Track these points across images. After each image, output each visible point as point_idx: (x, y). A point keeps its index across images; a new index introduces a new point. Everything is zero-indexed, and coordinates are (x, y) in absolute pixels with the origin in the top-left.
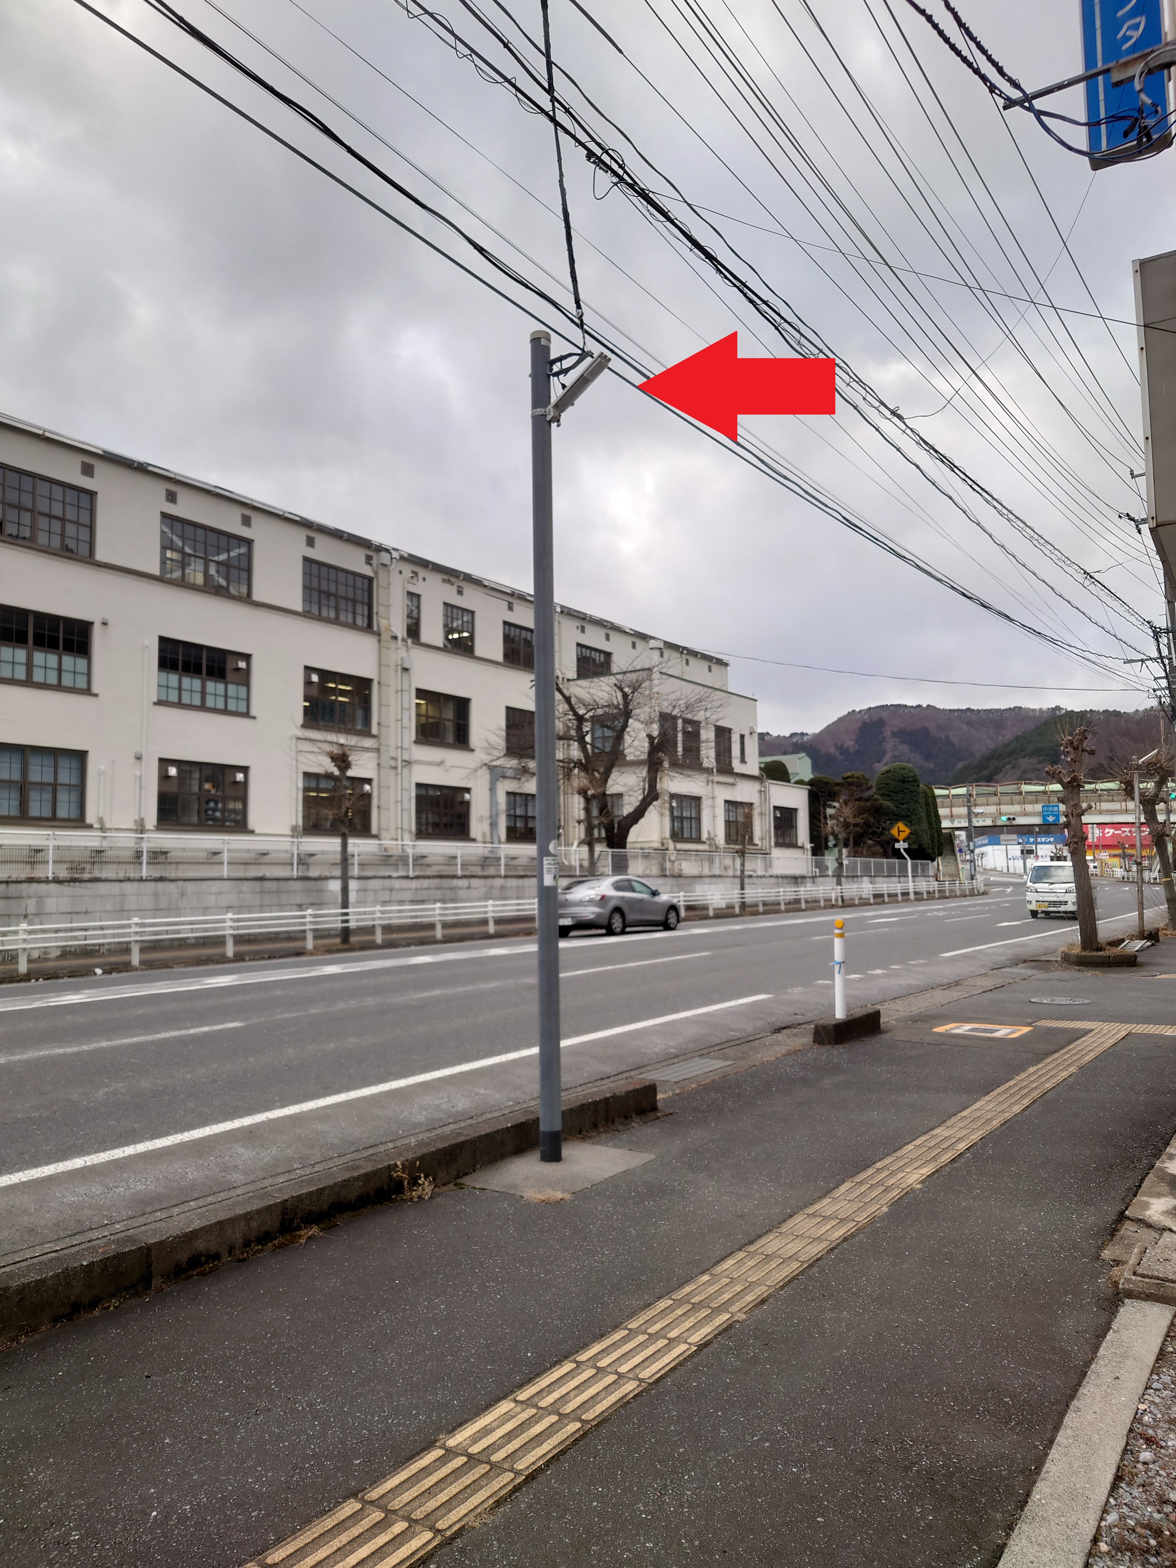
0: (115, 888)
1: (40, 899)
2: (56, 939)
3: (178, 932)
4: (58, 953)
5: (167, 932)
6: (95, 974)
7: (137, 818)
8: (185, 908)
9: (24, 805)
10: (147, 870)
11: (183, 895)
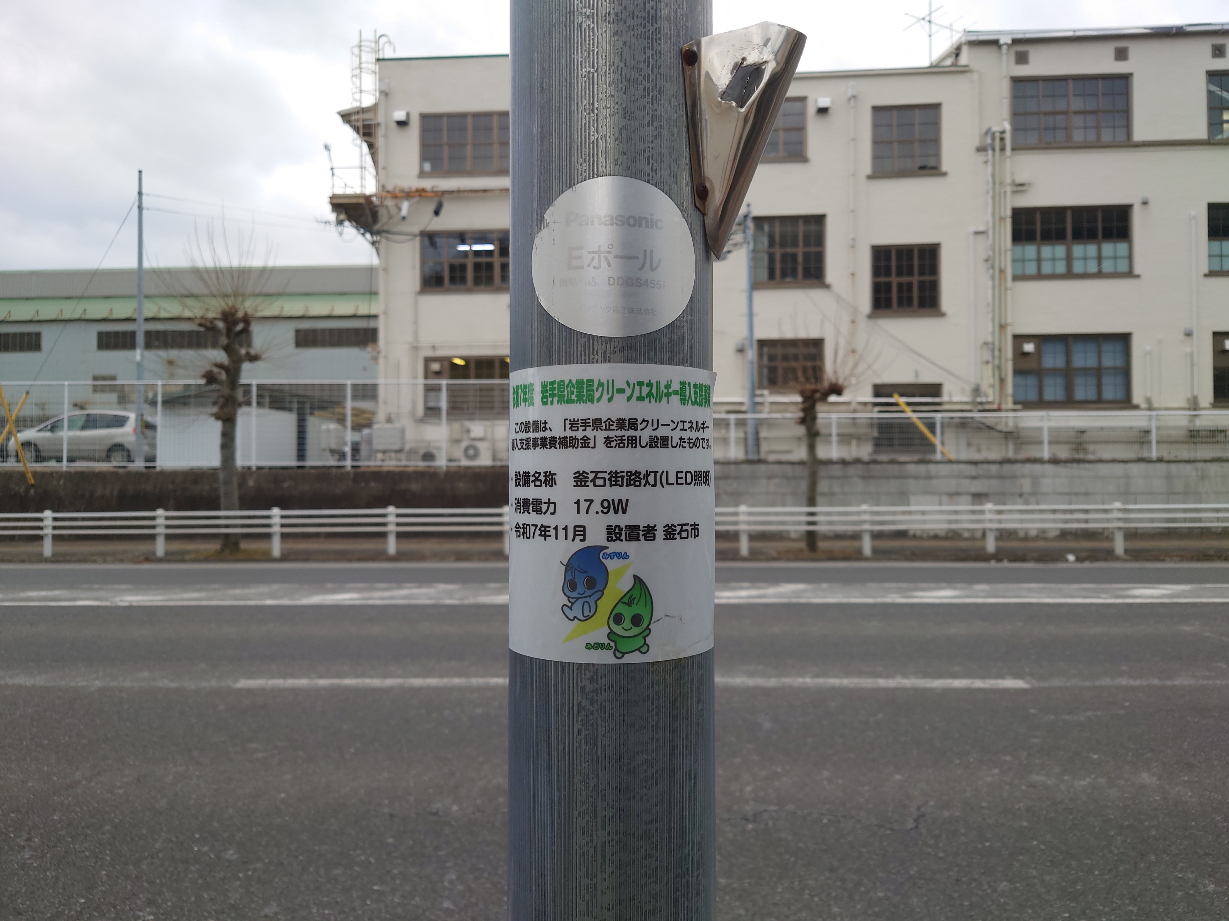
0: (1119, 469)
1: (1035, 479)
2: (1055, 521)
3: (1199, 520)
4: (1057, 533)
5: (1185, 520)
6: (1067, 560)
7: (1189, 395)
8: (1207, 493)
9: (1069, 389)
10: (1158, 450)
11: (1203, 477)
